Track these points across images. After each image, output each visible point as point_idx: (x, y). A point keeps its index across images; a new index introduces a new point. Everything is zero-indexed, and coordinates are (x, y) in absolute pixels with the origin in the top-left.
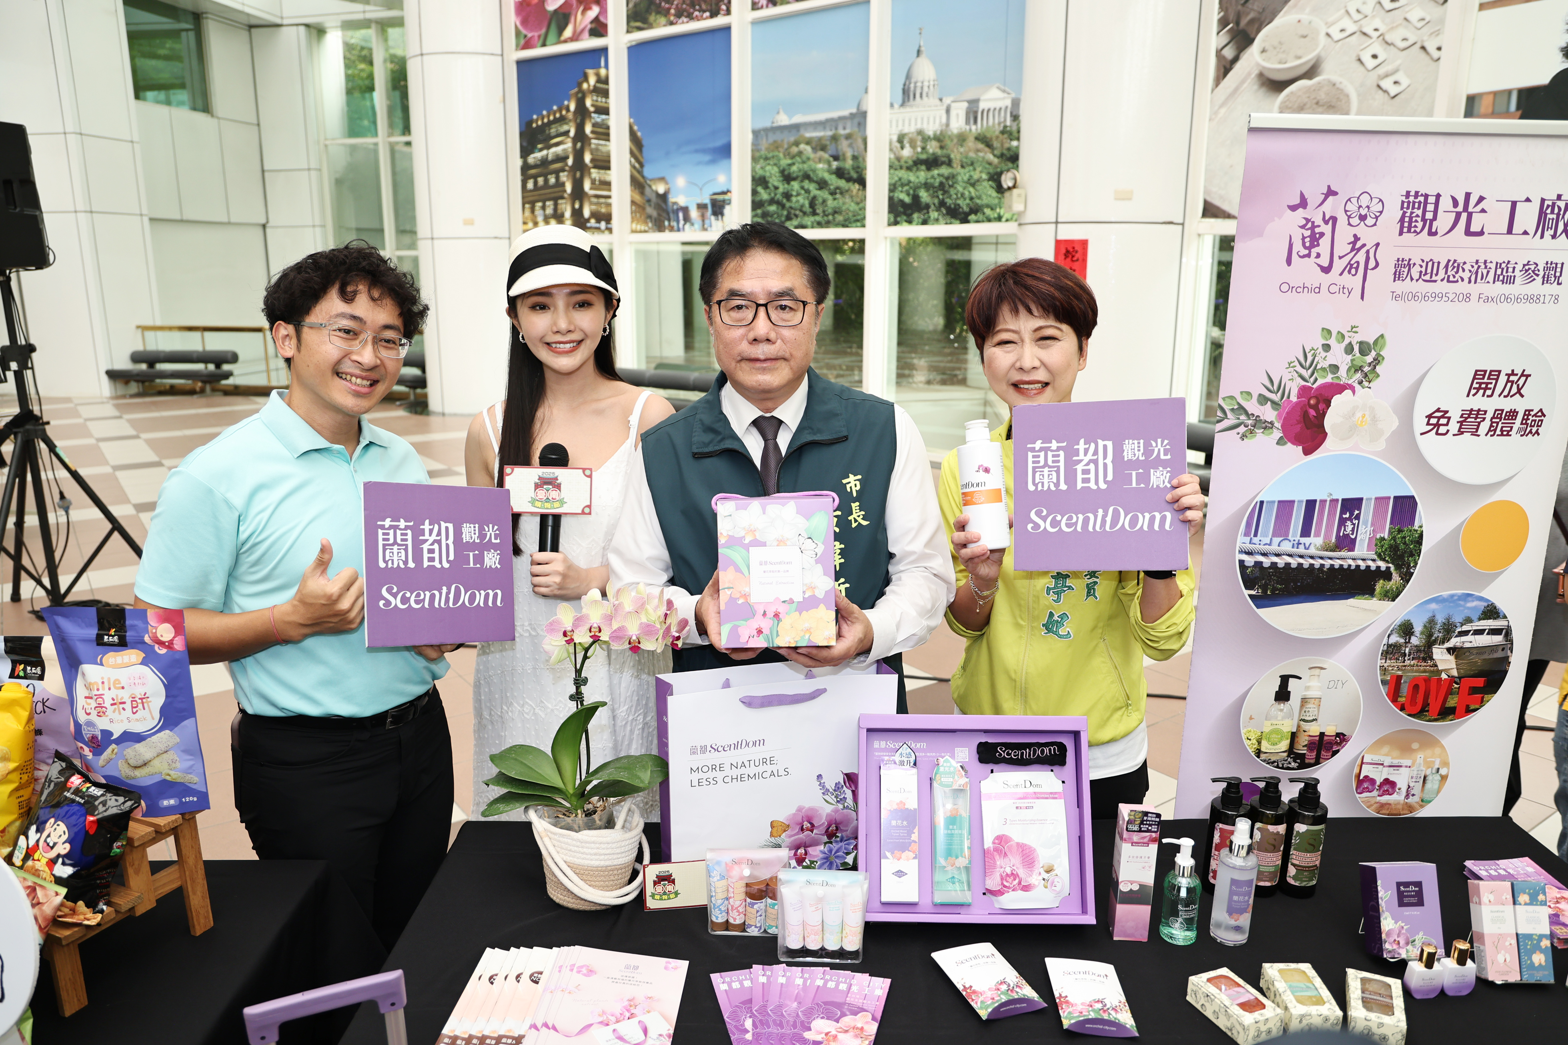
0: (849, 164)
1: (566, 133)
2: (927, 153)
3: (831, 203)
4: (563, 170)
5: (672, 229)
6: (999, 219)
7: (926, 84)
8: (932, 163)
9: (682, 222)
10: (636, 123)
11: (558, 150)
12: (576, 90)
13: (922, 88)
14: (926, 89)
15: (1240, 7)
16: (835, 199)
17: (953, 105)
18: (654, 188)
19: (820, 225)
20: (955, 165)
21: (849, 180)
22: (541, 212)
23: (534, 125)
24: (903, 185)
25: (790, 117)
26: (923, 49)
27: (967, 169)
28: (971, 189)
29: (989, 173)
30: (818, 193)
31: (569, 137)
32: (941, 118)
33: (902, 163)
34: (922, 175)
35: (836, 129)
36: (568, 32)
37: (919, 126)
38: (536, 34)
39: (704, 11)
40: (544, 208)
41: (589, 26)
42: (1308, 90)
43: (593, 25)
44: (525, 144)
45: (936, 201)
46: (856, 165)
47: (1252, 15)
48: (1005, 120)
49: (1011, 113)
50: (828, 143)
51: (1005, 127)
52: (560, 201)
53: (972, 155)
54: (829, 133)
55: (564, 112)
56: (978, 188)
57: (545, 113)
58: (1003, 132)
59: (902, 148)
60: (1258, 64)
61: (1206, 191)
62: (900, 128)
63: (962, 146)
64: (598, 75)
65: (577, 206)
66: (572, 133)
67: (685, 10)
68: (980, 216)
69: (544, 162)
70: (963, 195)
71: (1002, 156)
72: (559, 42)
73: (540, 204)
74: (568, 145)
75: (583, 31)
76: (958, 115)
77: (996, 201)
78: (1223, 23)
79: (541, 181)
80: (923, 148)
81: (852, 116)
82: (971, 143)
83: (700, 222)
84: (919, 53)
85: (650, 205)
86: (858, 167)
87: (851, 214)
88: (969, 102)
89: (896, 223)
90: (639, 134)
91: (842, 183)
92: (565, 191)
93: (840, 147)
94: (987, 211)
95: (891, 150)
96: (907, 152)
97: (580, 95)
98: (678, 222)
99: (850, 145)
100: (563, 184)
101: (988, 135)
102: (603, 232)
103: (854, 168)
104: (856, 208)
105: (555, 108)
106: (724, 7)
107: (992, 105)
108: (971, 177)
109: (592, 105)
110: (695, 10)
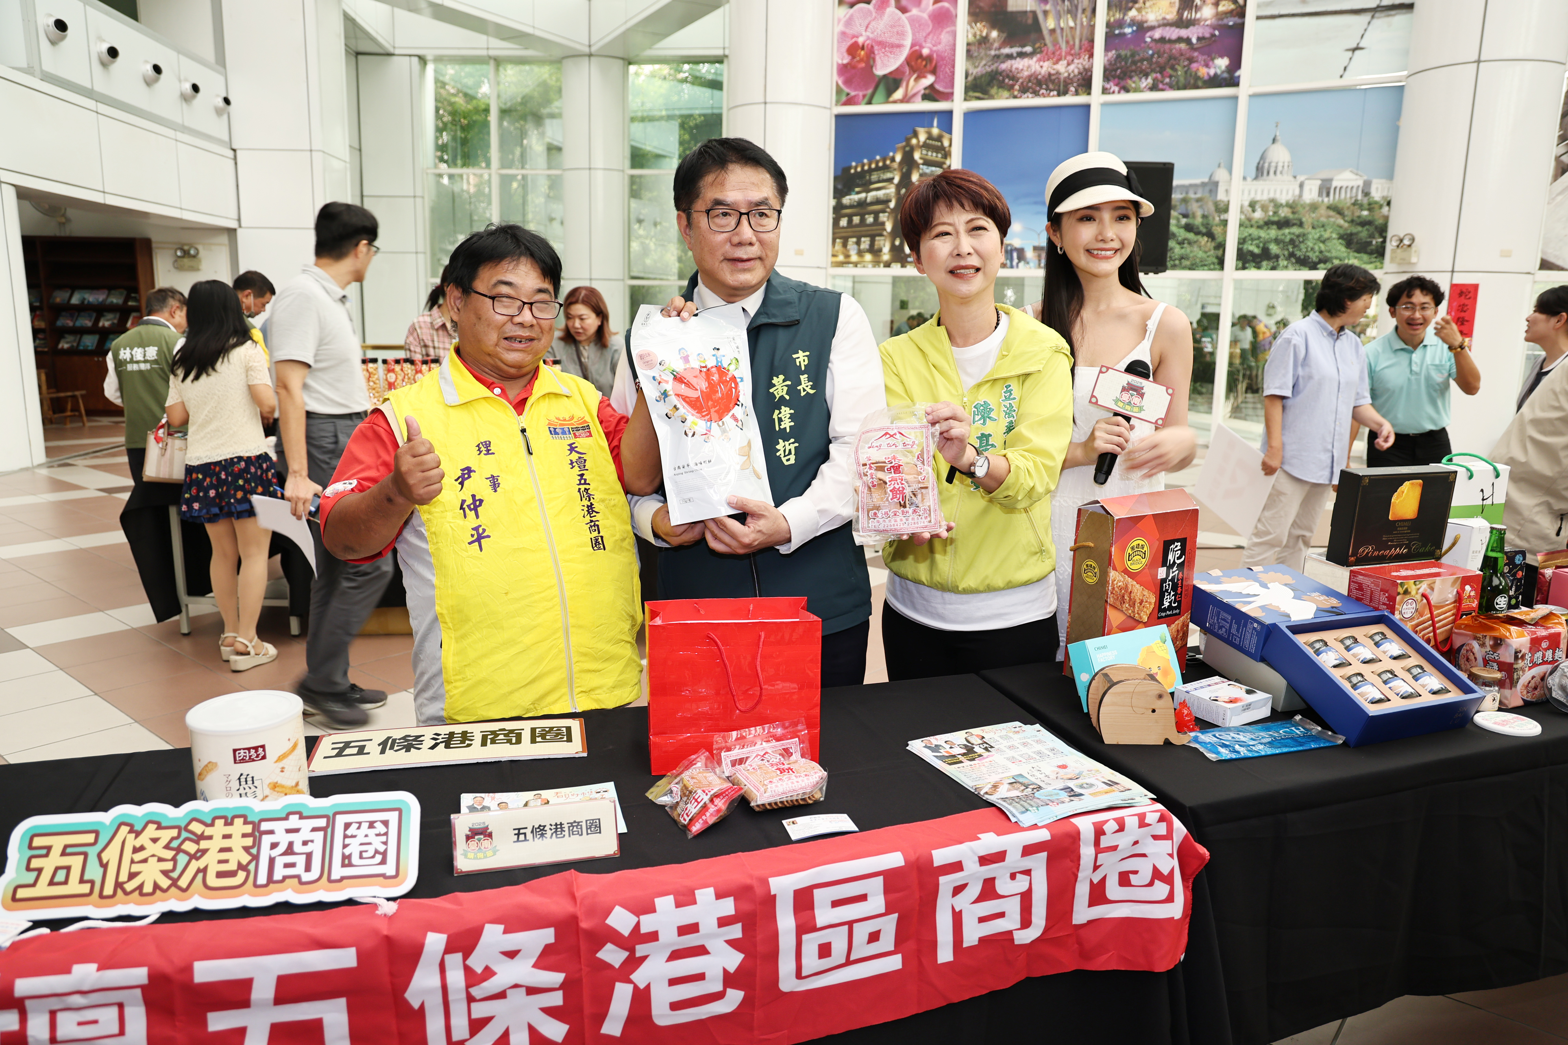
0: (1198, 221)
1: (890, 180)
2: (1279, 216)
3: (1178, 251)
4: (884, 211)
7: (1280, 165)
8: (1283, 224)
9: (1015, 261)
11: (880, 194)
12: (904, 144)
13: (1276, 167)
14: (1280, 169)
16: (1182, 248)
17: (1307, 182)
20: (1306, 227)
21: (1198, 233)
22: (855, 247)
23: (852, 171)
24: (1252, 240)
26: (1278, 138)
27: (1318, 230)
28: (1322, 245)
29: (1338, 234)
31: (892, 183)
32: (1294, 191)
33: (1253, 222)
34: (1273, 232)
35: (1187, 193)
36: (898, 95)
37: (1272, 196)
38: (861, 94)
39: (1051, 90)
40: (858, 243)
41: (922, 92)
43: (927, 92)
44: (840, 187)
45: (1286, 253)
46: (1205, 222)
48: (1357, 195)
49: (1363, 191)
50: (1178, 204)
51: (1356, 200)
52: (877, 238)
53: (1323, 219)
55: (888, 162)
56: (1328, 244)
57: (865, 161)
58: (1354, 204)
59: (1254, 211)
61: (1543, 252)
62: (1252, 195)
63: (1314, 212)
64: (929, 134)
65: (897, 243)
66: (897, 180)
67: (1029, 88)
69: (862, 204)
70: (1312, 249)
71: (1352, 221)
72: (887, 102)
73: (854, 240)
74: (891, 190)
75: (914, 95)
76: (1311, 190)
77: (1345, 255)
79: (856, 220)
80: (1275, 213)
81: (1204, 185)
82: (1323, 211)
83: (1037, 262)
84: (1274, 141)
86: (1208, 224)
87: (1198, 260)
88: (1323, 180)
89: (1244, 268)
91: (1191, 236)
92: (885, 230)
93: (1190, 208)
95: (1242, 212)
96: (1258, 215)
97: (907, 149)
99: (1201, 207)
100: (883, 224)
101: (1340, 206)
103: (1203, 224)
104: (1204, 255)
105: (878, 158)
106: (1073, 89)
107: (1345, 184)
108: (1321, 236)
109: (921, 158)
110: (1041, 88)
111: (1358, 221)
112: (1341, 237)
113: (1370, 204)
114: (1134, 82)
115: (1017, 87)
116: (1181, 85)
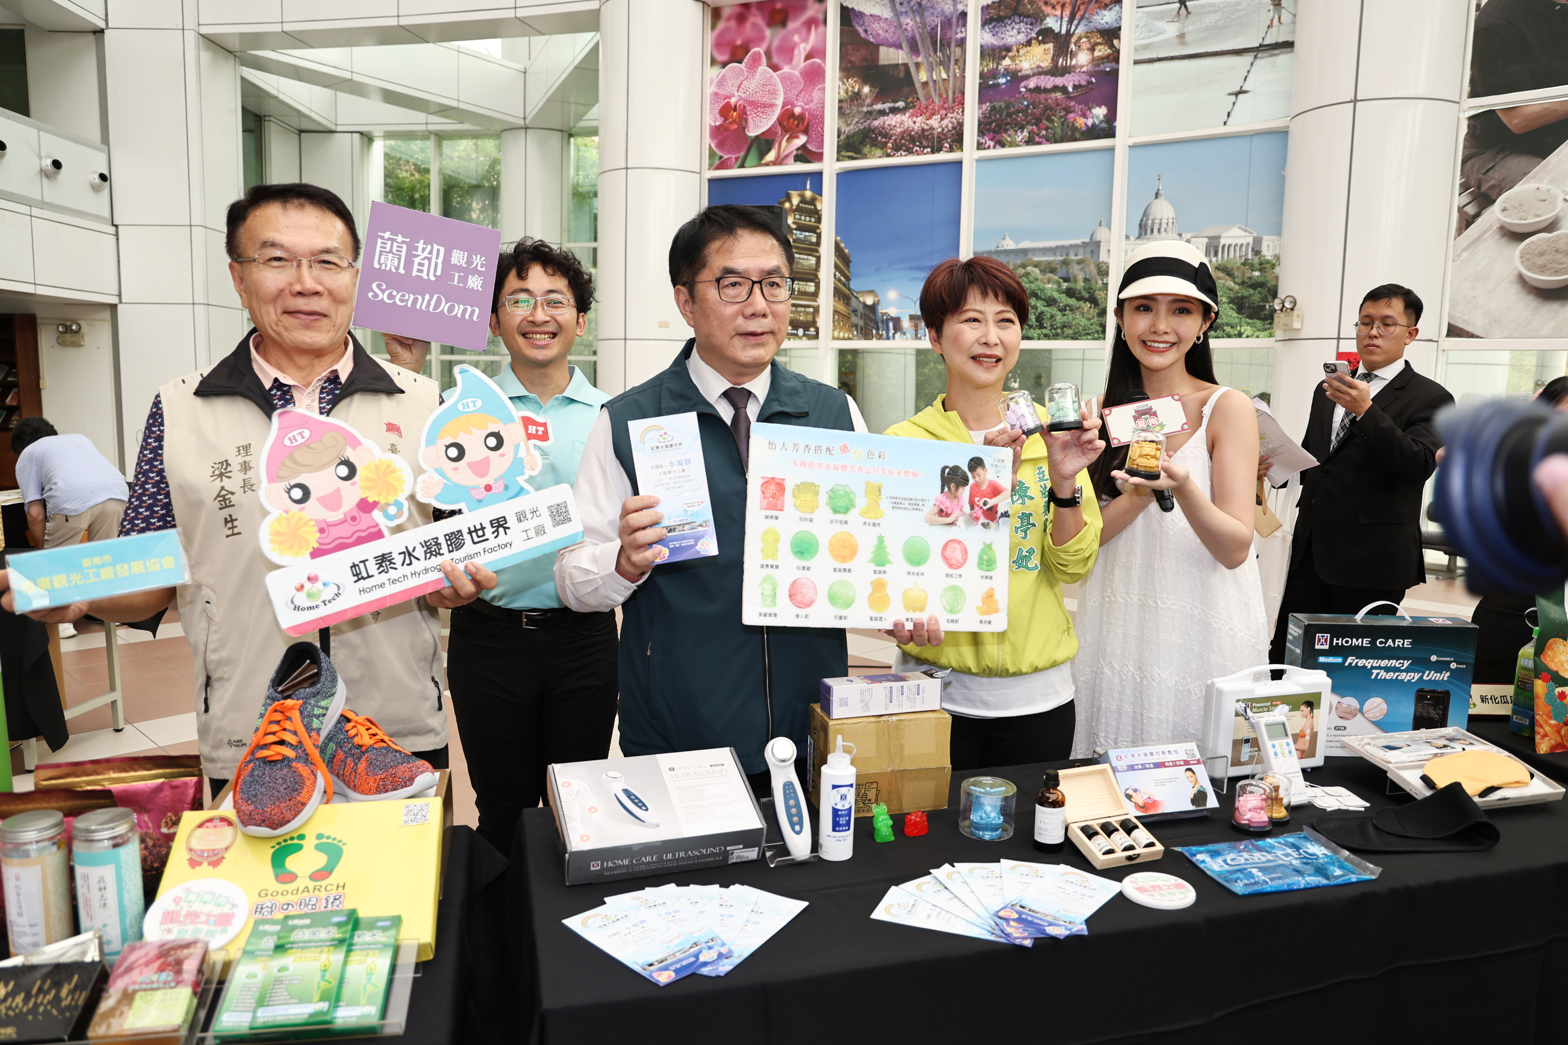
0: (1080, 285)
3: (1059, 317)
5: (880, 337)
7: (1164, 221)
9: (892, 332)
10: (842, 240)
13: (1160, 224)
14: (1164, 226)
16: (1064, 315)
18: (861, 299)
19: (1047, 337)
21: (1080, 299)
25: (1017, 243)
26: (1161, 192)
30: (1046, 309)
35: (1067, 255)
36: (771, 156)
38: (734, 156)
39: (924, 147)
41: (796, 153)
42: (1548, 240)
43: (801, 152)
46: (1087, 286)
48: (1247, 254)
49: (1253, 249)
50: (1058, 266)
51: (1246, 260)
54: (1060, 258)
58: (1244, 264)
60: (1499, 220)
61: (1451, 316)
64: (802, 196)
67: (902, 145)
68: (1219, 333)
71: (1243, 284)
72: (760, 165)
78: (1464, 187)
81: (1085, 245)
83: (914, 331)
84: (1157, 195)
85: (856, 315)
86: (1090, 288)
87: (1081, 330)
88: (1211, 238)
90: (846, 250)
91: (1073, 302)
93: (1070, 271)
94: (1225, 327)
98: (888, 331)
99: (1082, 270)
101: (1229, 266)
102: (800, 338)
103: (1085, 289)
104: (1088, 323)
106: (946, 145)
107: (1233, 242)
109: (794, 223)
110: (915, 145)
111: (1250, 283)
112: (1230, 300)
113: (1261, 264)
114: (1009, 136)
115: (890, 145)
116: (1057, 137)
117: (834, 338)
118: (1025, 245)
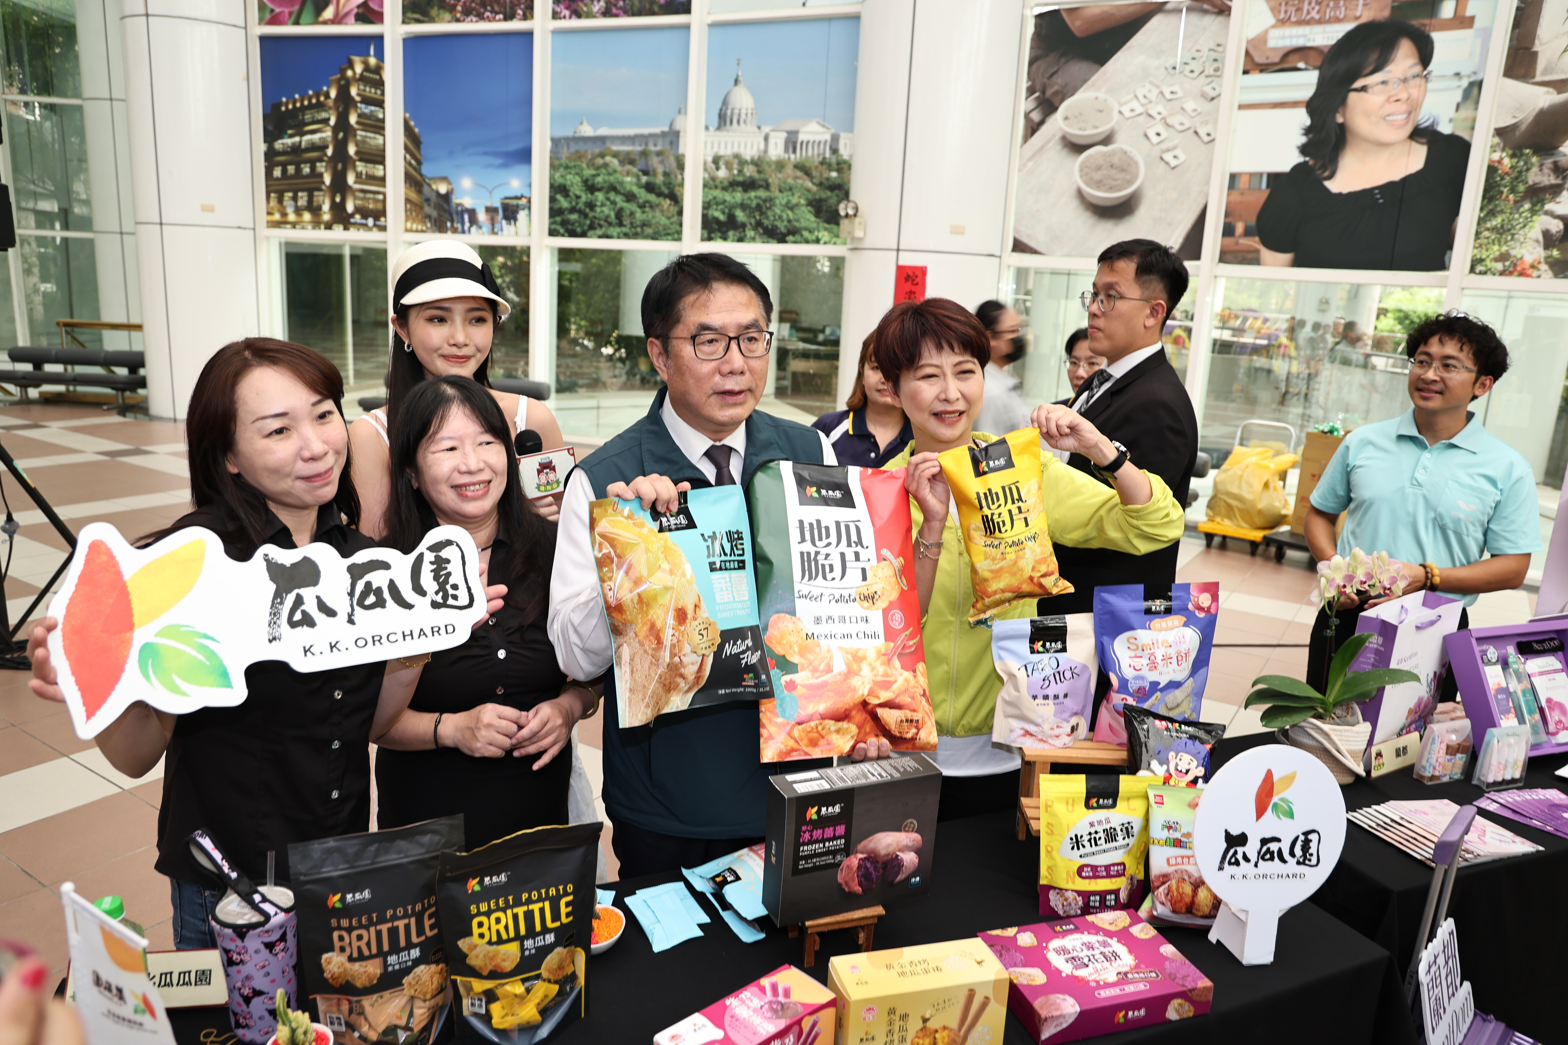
0: (660, 179)
1: (326, 121)
2: (744, 175)
3: (639, 216)
4: (321, 160)
5: (455, 231)
6: (817, 241)
7: (744, 112)
8: (749, 185)
9: (467, 225)
10: (413, 117)
11: (316, 137)
12: (338, 76)
13: (739, 115)
14: (743, 117)
15: (1045, 80)
16: (644, 212)
17: (772, 134)
18: (434, 187)
19: (626, 236)
20: (773, 189)
21: (660, 194)
22: (292, 203)
23: (283, 109)
24: (717, 204)
25: (595, 129)
26: (741, 78)
27: (785, 194)
28: (790, 213)
29: (807, 199)
30: (625, 205)
31: (328, 125)
32: (758, 144)
33: (717, 183)
34: (738, 196)
35: (646, 144)
36: (329, 13)
37: (736, 150)
38: (286, 10)
39: (497, 13)
40: (295, 199)
41: (355, 11)
42: (1105, 154)
43: (361, 10)
44: (270, 128)
45: (753, 221)
46: (667, 181)
47: (1056, 88)
48: (824, 152)
49: (831, 148)
51: (824, 158)
52: (316, 193)
53: (790, 181)
54: (638, 148)
55: (322, 99)
56: (797, 211)
57: (297, 96)
58: (823, 163)
59: (718, 169)
60: (1061, 129)
61: (1016, 230)
62: (716, 149)
63: (780, 172)
64: (366, 64)
65: (338, 199)
66: (332, 122)
67: (473, 9)
68: (798, 237)
69: (296, 150)
70: (780, 217)
71: (820, 184)
72: (316, 22)
73: (290, 194)
74: (328, 134)
75: (347, 14)
76: (776, 144)
77: (815, 225)
78: (1031, 91)
79: (291, 169)
80: (740, 171)
81: (664, 134)
82: (789, 170)
83: (490, 226)
84: (736, 82)
85: (429, 205)
86: (670, 183)
87: (661, 228)
88: (790, 133)
89: (710, 239)
90: (416, 130)
91: (652, 197)
92: (323, 183)
93: (650, 163)
94: (806, 234)
95: (705, 170)
96: (722, 173)
97: (343, 82)
98: (463, 224)
99: (662, 162)
100: (321, 175)
101: (808, 164)
102: (370, 229)
103: (665, 184)
104: (667, 222)
105: (310, 92)
106: (520, 12)
107: (811, 138)
108: (789, 201)
109: (358, 95)
110: (486, 10)
111: (827, 184)
112: (810, 203)
113: (838, 164)
114: (586, 5)
115: (459, 8)
116: (635, 9)
117: (407, 230)
118: (603, 131)
